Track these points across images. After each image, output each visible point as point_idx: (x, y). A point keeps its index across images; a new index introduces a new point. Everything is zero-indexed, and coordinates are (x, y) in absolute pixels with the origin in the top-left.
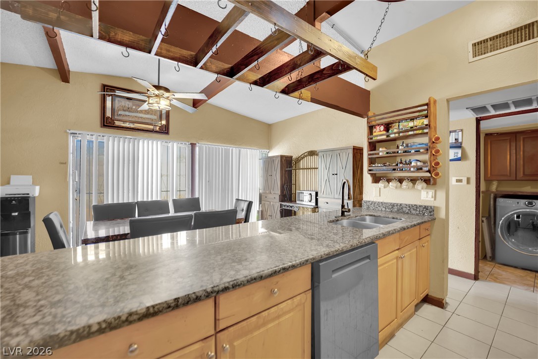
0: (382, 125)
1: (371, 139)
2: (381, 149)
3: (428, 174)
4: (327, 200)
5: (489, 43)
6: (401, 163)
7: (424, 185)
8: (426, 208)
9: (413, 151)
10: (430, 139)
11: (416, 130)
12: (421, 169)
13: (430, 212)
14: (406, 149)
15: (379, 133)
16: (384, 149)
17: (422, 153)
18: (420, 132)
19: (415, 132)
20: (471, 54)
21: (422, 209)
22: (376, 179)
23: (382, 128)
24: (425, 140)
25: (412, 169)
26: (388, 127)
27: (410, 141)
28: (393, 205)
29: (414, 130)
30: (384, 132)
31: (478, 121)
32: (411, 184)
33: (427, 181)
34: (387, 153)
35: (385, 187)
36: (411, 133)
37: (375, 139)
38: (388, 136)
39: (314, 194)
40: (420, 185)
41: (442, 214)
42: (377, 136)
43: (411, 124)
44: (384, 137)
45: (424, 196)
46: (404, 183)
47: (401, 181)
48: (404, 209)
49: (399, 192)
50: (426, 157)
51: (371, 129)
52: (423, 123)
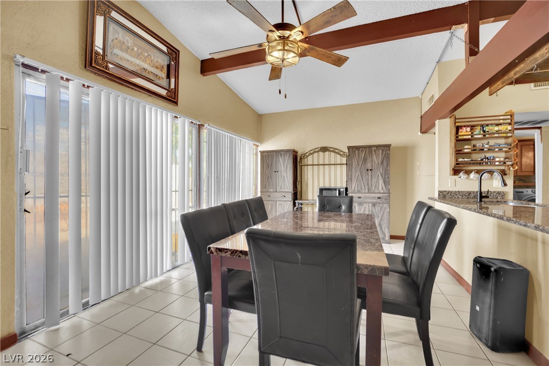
0: (469, 126)
1: (458, 137)
2: (466, 147)
4: (360, 195)
6: (485, 158)
7: (499, 175)
8: (499, 193)
9: (496, 150)
11: (502, 133)
13: (502, 196)
14: (491, 148)
15: (465, 133)
16: (469, 147)
18: (505, 135)
19: (500, 135)
20: (532, 84)
21: (495, 194)
22: (456, 172)
23: (469, 129)
25: (497, 163)
26: (473, 129)
27: (493, 141)
29: (499, 134)
30: (470, 133)
33: (503, 173)
36: (496, 135)
37: (461, 138)
38: (472, 137)
42: (463, 135)
43: (496, 128)
44: (470, 137)
45: (496, 184)
51: (458, 129)
52: (507, 129)
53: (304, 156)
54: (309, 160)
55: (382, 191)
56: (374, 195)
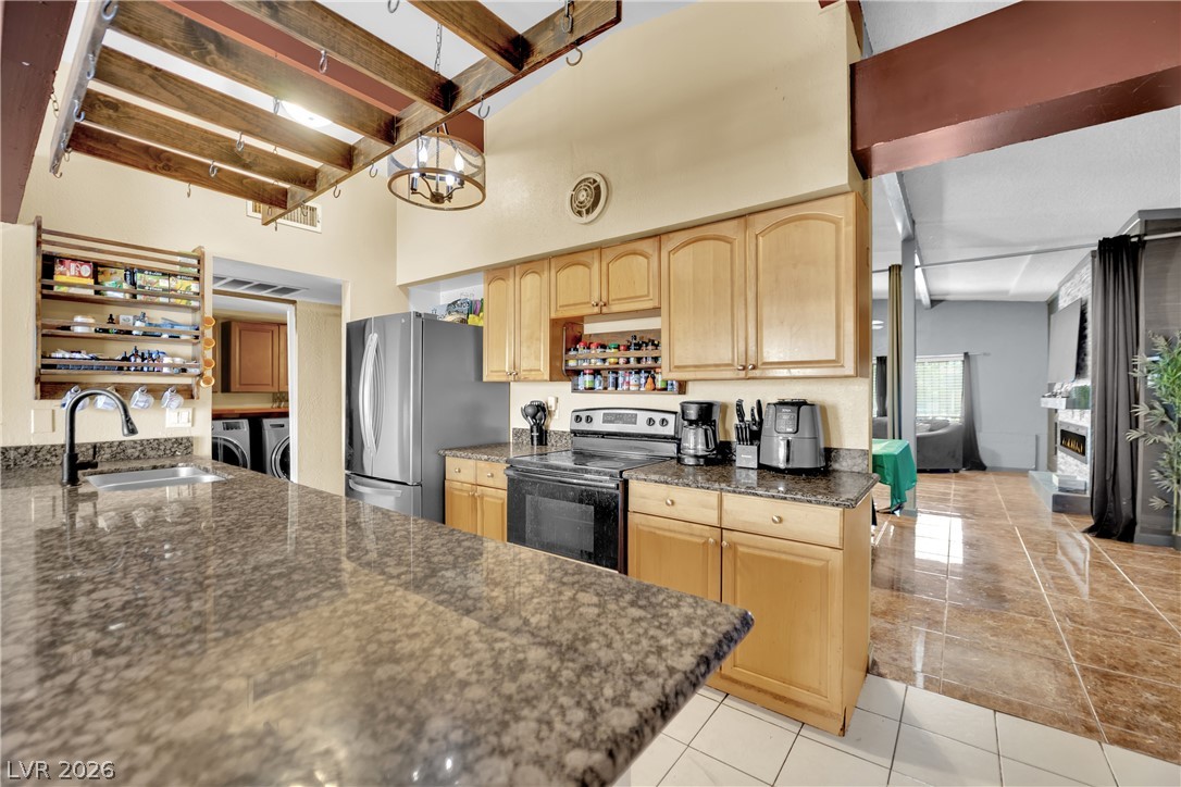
0: (87, 262)
1: (49, 287)
2: (78, 319)
6: (135, 355)
7: (179, 399)
8: (178, 441)
9: (165, 336)
11: (175, 297)
12: (184, 370)
13: (187, 448)
14: (151, 329)
15: (74, 279)
16: (89, 320)
17: (187, 342)
18: (184, 302)
19: (172, 300)
21: (169, 445)
22: (48, 390)
23: (87, 270)
25: (165, 370)
26: (97, 271)
29: (170, 297)
30: (91, 282)
32: (152, 400)
33: (185, 392)
34: (99, 330)
36: (162, 300)
37: (57, 290)
38: (97, 292)
40: (169, 400)
42: (68, 285)
44: (90, 292)
45: (173, 420)
46: (138, 398)
47: (125, 391)
48: (129, 451)
51: (48, 263)
52: (188, 288)
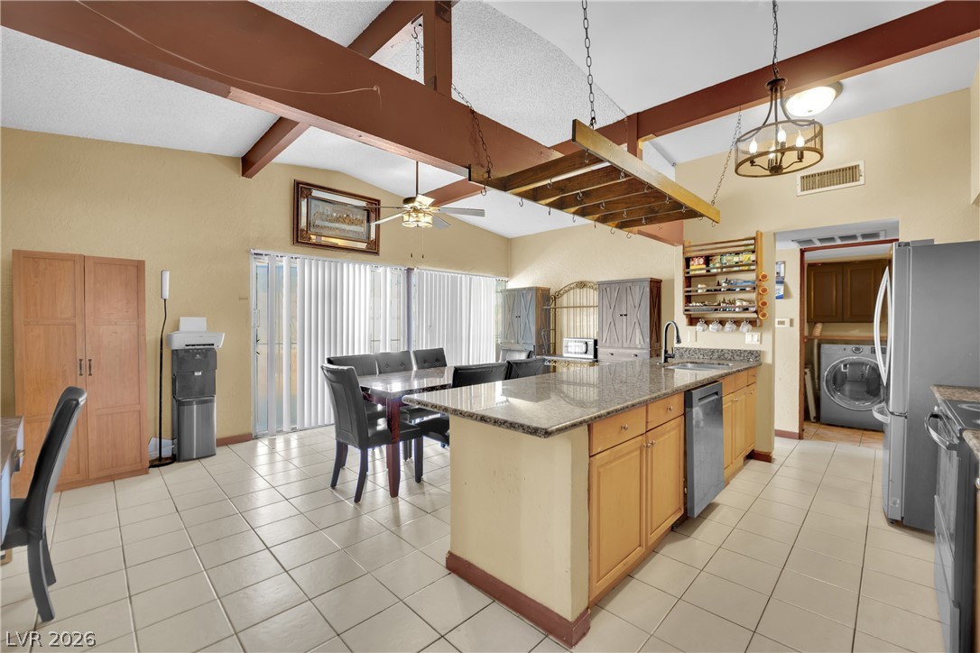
0: (701, 257)
1: (688, 273)
2: (699, 286)
3: (755, 315)
4: (612, 351)
5: (817, 178)
6: (724, 302)
7: (750, 326)
8: (751, 353)
9: (738, 289)
10: (757, 277)
11: (742, 266)
12: (747, 309)
13: (756, 357)
14: (730, 287)
15: (697, 267)
16: (704, 286)
17: (749, 292)
18: (746, 268)
19: (741, 268)
20: (799, 188)
21: (746, 354)
22: (692, 321)
23: (702, 261)
24: (751, 276)
25: (737, 310)
26: (707, 260)
27: (732, 277)
28: (713, 352)
29: (739, 266)
30: (704, 266)
31: (802, 252)
32: (734, 326)
33: (752, 323)
34: (708, 291)
35: (703, 330)
36: (735, 269)
37: (692, 273)
38: (708, 271)
39: (591, 343)
40: (745, 327)
41: (768, 360)
42: (695, 270)
43: (736, 259)
44: (704, 272)
45: (748, 339)
46: (728, 326)
47: (722, 322)
48: (726, 355)
49: (720, 335)
50: (753, 296)
51: (688, 261)
53: (558, 295)
54: (564, 300)
55: (639, 347)
56: (629, 351)
